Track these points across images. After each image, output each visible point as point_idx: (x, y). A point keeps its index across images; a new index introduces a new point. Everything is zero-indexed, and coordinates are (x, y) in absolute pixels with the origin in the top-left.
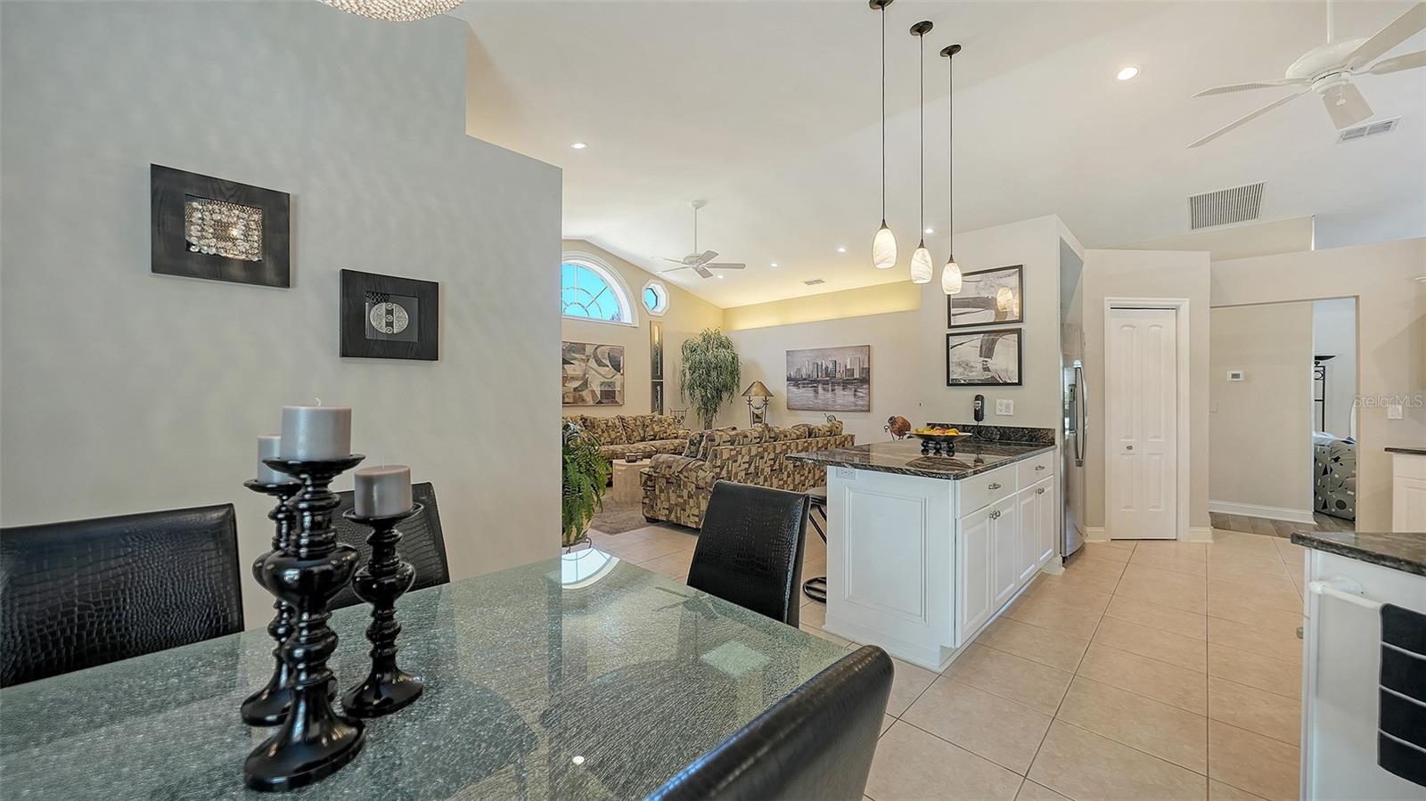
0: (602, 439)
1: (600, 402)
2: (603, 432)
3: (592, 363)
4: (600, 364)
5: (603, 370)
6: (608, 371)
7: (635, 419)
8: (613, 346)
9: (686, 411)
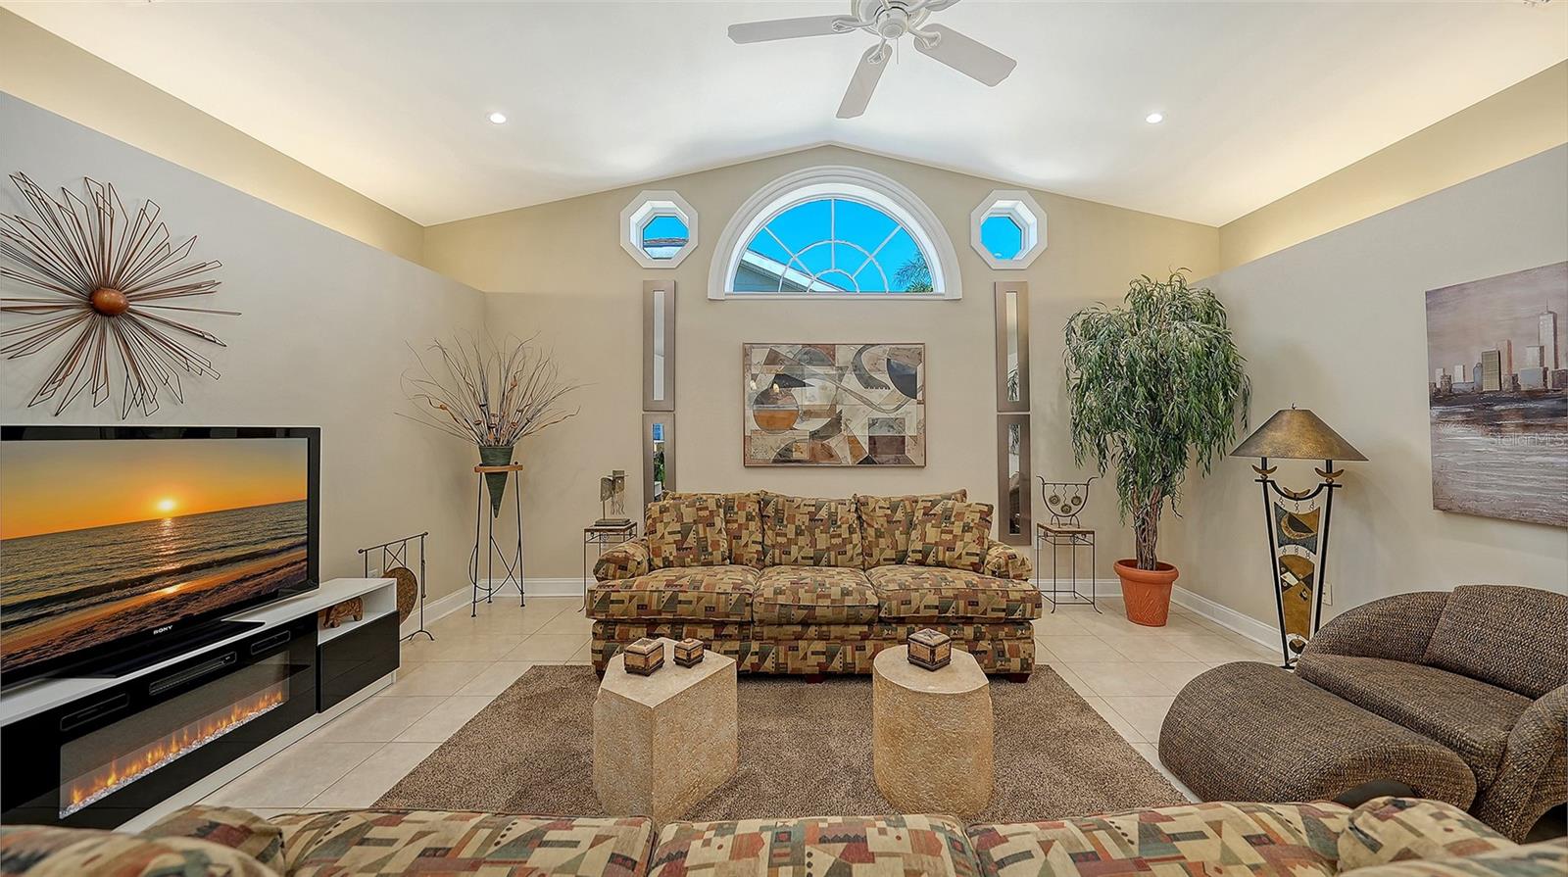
0: (794, 549)
1: (868, 462)
2: (799, 532)
3: (851, 381)
4: (869, 382)
5: (875, 395)
6: (886, 397)
7: (894, 508)
8: (899, 346)
9: (1087, 485)
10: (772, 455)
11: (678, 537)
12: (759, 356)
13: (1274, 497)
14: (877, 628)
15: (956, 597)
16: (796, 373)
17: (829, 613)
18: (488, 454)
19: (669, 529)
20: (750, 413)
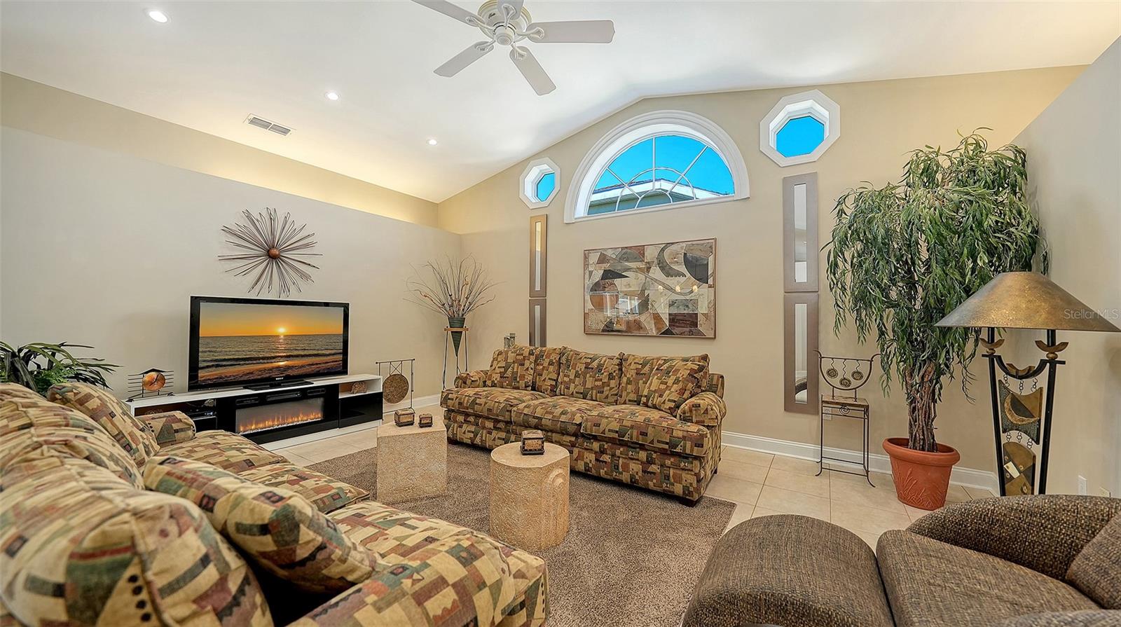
0: (572, 386)
1: (667, 333)
2: (577, 375)
3: (656, 273)
4: (668, 272)
5: (671, 281)
6: (684, 282)
7: (643, 364)
8: (694, 243)
9: (872, 361)
10: (602, 326)
11: (503, 370)
12: (594, 258)
13: (1000, 374)
14: (580, 440)
15: (632, 427)
16: (618, 268)
17: (549, 423)
18: (452, 320)
19: (499, 365)
20: (588, 298)
